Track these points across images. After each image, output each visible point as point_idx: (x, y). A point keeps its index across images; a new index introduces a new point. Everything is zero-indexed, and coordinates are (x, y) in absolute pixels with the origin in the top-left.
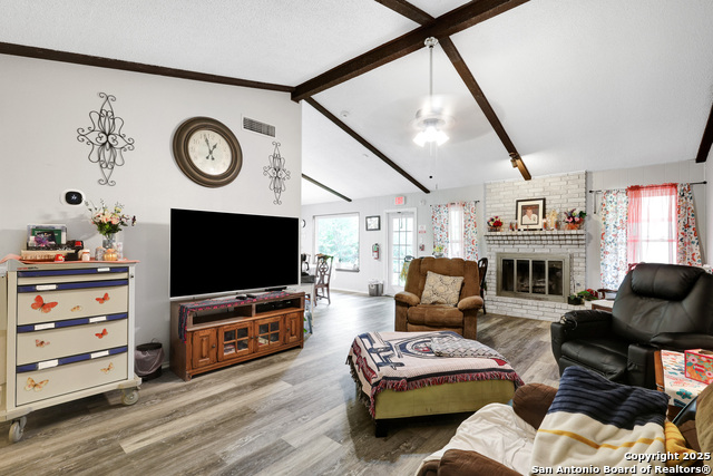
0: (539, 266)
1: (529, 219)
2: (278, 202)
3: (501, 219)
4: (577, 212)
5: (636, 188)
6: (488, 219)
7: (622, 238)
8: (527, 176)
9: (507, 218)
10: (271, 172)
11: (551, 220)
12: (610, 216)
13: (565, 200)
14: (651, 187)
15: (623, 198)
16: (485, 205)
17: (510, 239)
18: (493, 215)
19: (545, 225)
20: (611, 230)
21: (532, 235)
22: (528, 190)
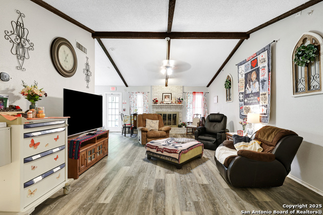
0: (170, 115)
1: (167, 100)
2: (88, 87)
3: (158, 99)
4: (181, 98)
5: (194, 93)
6: (153, 99)
7: (191, 107)
8: (166, 85)
9: (160, 100)
10: (86, 71)
11: (174, 100)
12: (189, 100)
13: (177, 94)
14: (198, 93)
15: (191, 95)
16: (151, 94)
17: (161, 107)
18: (155, 98)
19: (172, 103)
20: (189, 104)
21: (168, 106)
22: (166, 90)
